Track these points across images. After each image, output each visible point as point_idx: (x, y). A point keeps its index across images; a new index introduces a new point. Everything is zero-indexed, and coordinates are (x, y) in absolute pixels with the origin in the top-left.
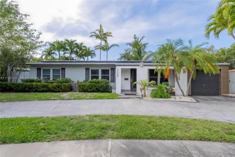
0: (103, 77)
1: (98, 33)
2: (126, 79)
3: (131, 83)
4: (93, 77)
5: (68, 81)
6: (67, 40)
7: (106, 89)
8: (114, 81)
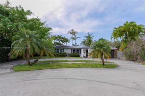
0: (77, 52)
1: (71, 32)
2: (85, 53)
3: (86, 54)
4: (73, 52)
5: (66, 53)
6: (58, 36)
7: (78, 56)
8: (80, 53)
